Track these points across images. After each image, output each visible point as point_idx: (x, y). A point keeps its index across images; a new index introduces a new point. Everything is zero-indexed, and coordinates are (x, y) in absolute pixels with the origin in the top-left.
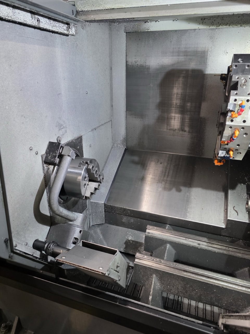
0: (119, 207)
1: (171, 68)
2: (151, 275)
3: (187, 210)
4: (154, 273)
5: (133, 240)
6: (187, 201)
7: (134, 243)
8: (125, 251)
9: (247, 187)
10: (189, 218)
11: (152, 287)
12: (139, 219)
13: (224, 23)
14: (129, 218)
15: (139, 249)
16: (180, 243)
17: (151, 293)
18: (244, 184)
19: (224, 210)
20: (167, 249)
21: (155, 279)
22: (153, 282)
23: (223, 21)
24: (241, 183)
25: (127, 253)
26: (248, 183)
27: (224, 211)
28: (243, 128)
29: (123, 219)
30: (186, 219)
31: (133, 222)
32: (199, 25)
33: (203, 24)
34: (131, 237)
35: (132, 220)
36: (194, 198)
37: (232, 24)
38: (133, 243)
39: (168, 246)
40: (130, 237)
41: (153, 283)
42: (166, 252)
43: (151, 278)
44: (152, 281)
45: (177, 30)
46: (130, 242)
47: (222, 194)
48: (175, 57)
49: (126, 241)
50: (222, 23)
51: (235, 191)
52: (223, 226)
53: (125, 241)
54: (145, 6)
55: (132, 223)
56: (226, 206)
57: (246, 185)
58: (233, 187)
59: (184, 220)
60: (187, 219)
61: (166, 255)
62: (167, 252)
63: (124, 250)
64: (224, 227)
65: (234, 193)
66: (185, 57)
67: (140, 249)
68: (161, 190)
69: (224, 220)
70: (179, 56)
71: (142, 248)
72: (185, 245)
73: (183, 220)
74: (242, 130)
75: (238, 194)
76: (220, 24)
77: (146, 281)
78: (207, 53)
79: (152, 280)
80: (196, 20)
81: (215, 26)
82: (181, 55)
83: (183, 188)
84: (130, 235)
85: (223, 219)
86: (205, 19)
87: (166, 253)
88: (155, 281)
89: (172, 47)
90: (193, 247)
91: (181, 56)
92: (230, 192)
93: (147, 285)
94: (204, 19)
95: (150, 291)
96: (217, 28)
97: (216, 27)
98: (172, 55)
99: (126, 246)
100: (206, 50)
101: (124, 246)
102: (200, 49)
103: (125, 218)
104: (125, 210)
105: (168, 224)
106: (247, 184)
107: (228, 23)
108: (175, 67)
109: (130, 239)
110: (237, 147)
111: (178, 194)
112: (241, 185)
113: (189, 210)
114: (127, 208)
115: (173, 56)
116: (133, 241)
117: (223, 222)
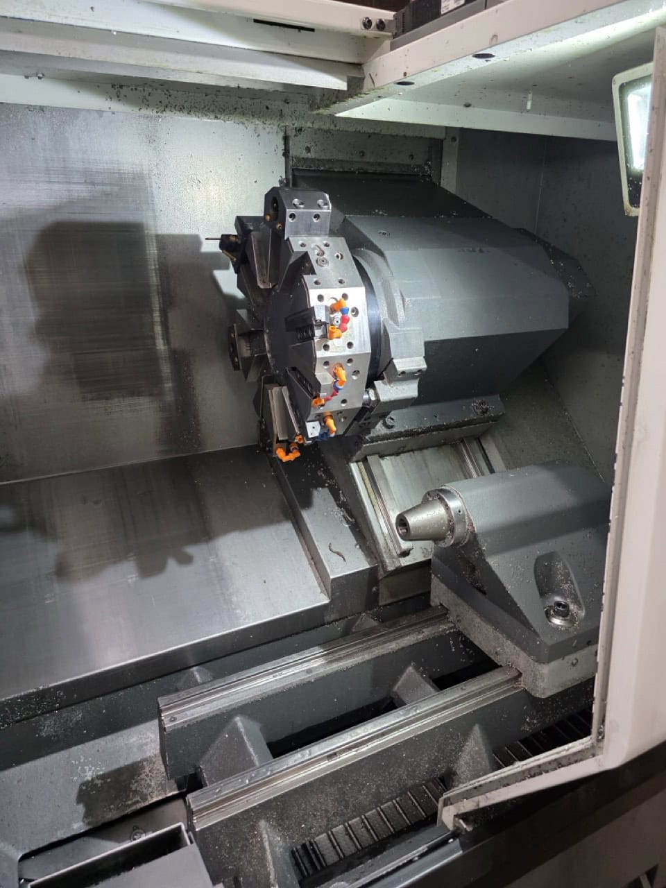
0: (18, 698)
1: (51, 219)
2: (253, 827)
3: (231, 602)
4: (259, 818)
5: (101, 773)
6: (219, 577)
7: (109, 780)
8: (89, 824)
9: (330, 491)
10: (244, 619)
11: (269, 858)
12: (101, 698)
13: (176, 106)
14: (64, 713)
15: (134, 789)
16: (266, 696)
17: (272, 877)
18: (323, 486)
19: (308, 563)
20: (242, 730)
21: (267, 833)
22: (266, 844)
23: (170, 98)
24: (316, 487)
25: (100, 824)
26: (328, 483)
27: (310, 564)
28: (350, 361)
29: (41, 730)
30: (240, 626)
31: (83, 717)
32: (109, 99)
33: (119, 100)
34: (90, 769)
35: (77, 714)
36: (233, 563)
37: (196, 109)
38: (105, 782)
39: (239, 721)
40: (87, 768)
41: (267, 847)
42: (246, 740)
43: (255, 836)
44: (262, 843)
45: (46, 107)
46: (96, 785)
47: (287, 528)
48: (56, 187)
49: (81, 791)
50: (169, 102)
51: (314, 510)
52: (324, 600)
53: (74, 793)
54: (33, 20)
55: (77, 723)
56: (308, 552)
57: (328, 487)
58: (307, 503)
59: (236, 632)
60: (243, 625)
61: (251, 750)
62: (249, 740)
63: (86, 822)
64: (326, 601)
65: (315, 513)
66: (90, 187)
67: (136, 785)
68: (134, 579)
69: (319, 585)
70: (69, 183)
71: (143, 779)
72: (280, 693)
73: (233, 633)
74: (349, 365)
75: (323, 515)
76: (166, 107)
77: (240, 859)
78: (150, 178)
79: (262, 840)
80: (98, 86)
81: (153, 110)
82: (75, 180)
83: (191, 550)
84: (85, 764)
85: (316, 583)
86: (124, 88)
87: (248, 744)
88: (269, 837)
89: (42, 155)
90: (297, 686)
91: (74, 183)
92: (306, 515)
93: (249, 863)
94: (121, 87)
95: (269, 874)
96: (159, 114)
97: (157, 112)
98: (47, 180)
99: (86, 806)
100: (145, 172)
101: (81, 809)
102: (127, 168)
103: (47, 722)
104: (42, 695)
105: (193, 664)
106: (327, 485)
107: (185, 106)
108: (64, 216)
109: (89, 776)
110: (343, 405)
111: (186, 570)
112: (318, 491)
113: (234, 599)
114: (51, 685)
115: (50, 182)
116: (103, 777)
117: (319, 591)
